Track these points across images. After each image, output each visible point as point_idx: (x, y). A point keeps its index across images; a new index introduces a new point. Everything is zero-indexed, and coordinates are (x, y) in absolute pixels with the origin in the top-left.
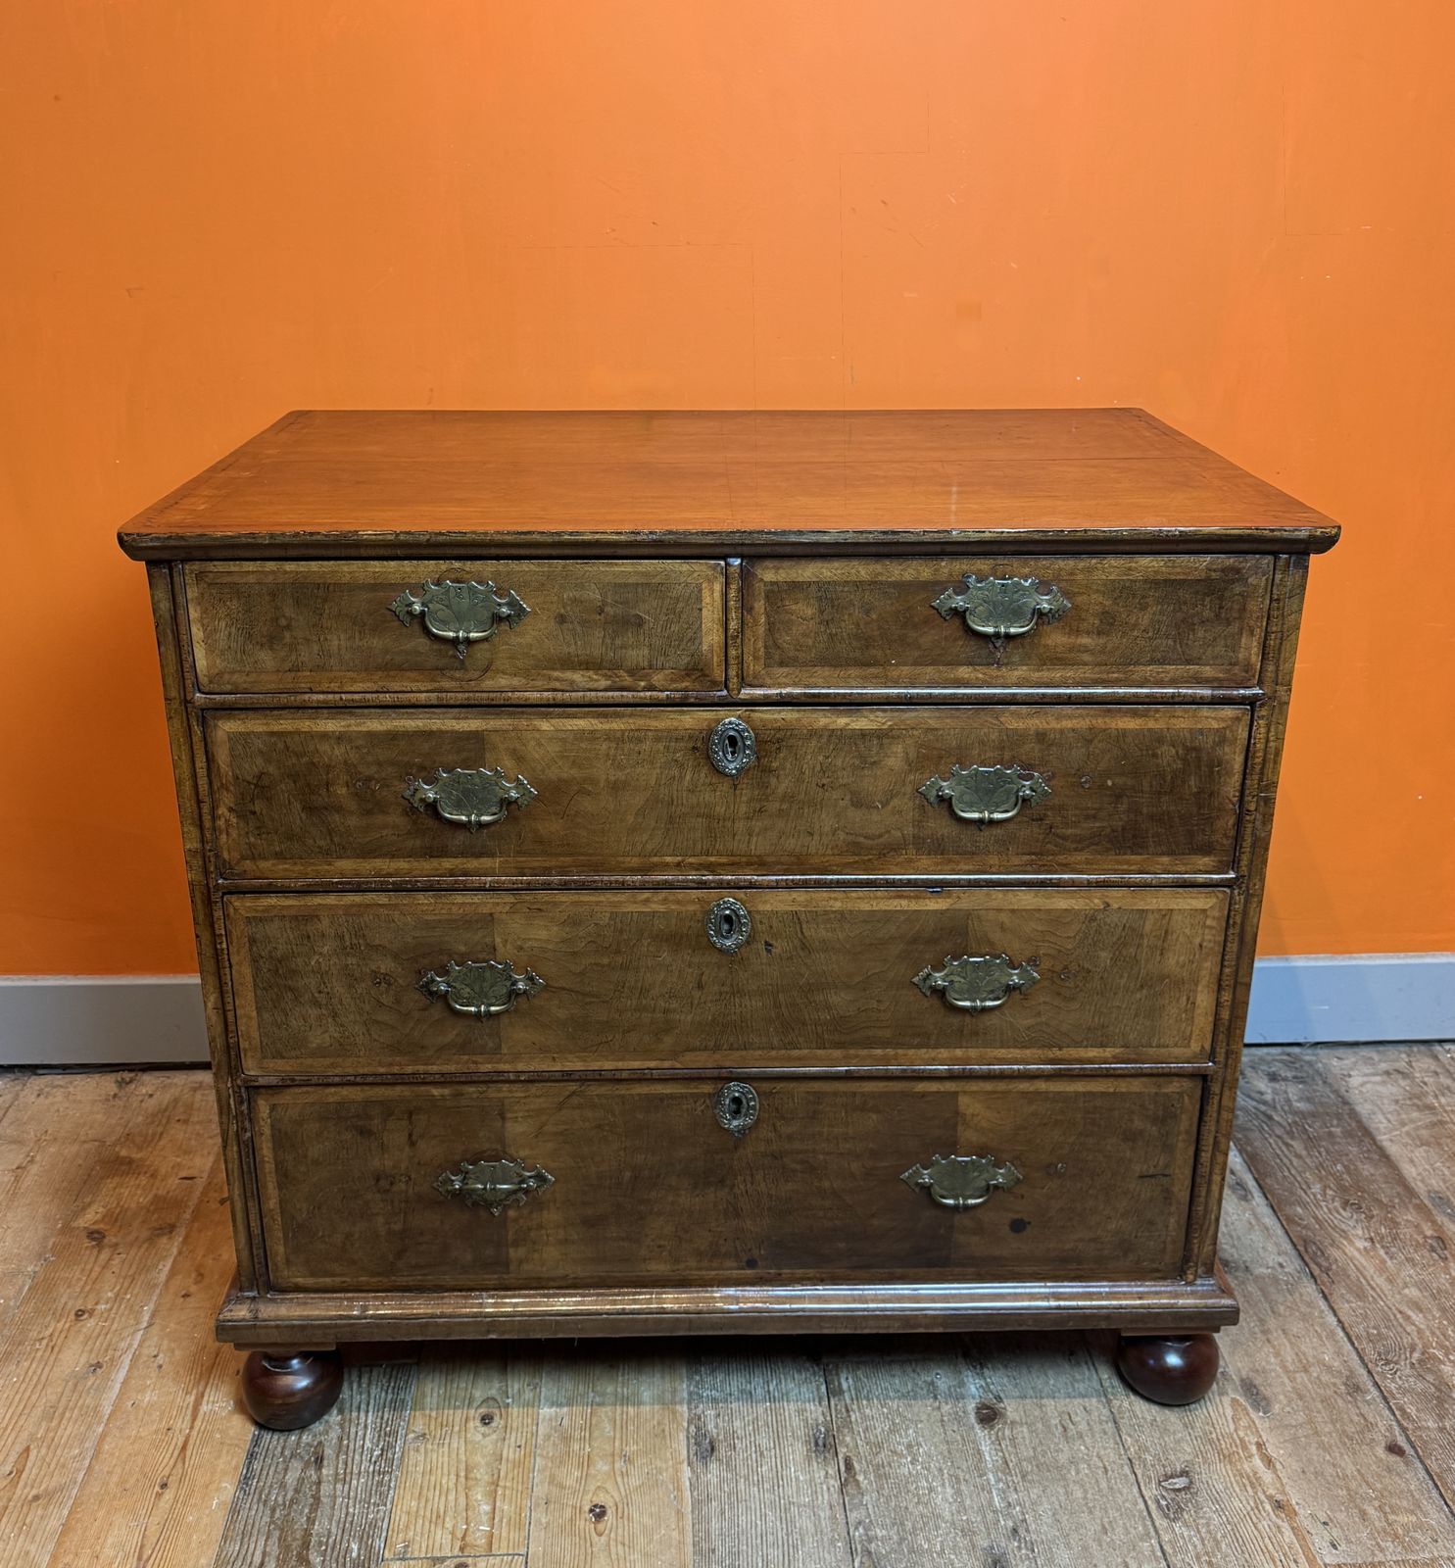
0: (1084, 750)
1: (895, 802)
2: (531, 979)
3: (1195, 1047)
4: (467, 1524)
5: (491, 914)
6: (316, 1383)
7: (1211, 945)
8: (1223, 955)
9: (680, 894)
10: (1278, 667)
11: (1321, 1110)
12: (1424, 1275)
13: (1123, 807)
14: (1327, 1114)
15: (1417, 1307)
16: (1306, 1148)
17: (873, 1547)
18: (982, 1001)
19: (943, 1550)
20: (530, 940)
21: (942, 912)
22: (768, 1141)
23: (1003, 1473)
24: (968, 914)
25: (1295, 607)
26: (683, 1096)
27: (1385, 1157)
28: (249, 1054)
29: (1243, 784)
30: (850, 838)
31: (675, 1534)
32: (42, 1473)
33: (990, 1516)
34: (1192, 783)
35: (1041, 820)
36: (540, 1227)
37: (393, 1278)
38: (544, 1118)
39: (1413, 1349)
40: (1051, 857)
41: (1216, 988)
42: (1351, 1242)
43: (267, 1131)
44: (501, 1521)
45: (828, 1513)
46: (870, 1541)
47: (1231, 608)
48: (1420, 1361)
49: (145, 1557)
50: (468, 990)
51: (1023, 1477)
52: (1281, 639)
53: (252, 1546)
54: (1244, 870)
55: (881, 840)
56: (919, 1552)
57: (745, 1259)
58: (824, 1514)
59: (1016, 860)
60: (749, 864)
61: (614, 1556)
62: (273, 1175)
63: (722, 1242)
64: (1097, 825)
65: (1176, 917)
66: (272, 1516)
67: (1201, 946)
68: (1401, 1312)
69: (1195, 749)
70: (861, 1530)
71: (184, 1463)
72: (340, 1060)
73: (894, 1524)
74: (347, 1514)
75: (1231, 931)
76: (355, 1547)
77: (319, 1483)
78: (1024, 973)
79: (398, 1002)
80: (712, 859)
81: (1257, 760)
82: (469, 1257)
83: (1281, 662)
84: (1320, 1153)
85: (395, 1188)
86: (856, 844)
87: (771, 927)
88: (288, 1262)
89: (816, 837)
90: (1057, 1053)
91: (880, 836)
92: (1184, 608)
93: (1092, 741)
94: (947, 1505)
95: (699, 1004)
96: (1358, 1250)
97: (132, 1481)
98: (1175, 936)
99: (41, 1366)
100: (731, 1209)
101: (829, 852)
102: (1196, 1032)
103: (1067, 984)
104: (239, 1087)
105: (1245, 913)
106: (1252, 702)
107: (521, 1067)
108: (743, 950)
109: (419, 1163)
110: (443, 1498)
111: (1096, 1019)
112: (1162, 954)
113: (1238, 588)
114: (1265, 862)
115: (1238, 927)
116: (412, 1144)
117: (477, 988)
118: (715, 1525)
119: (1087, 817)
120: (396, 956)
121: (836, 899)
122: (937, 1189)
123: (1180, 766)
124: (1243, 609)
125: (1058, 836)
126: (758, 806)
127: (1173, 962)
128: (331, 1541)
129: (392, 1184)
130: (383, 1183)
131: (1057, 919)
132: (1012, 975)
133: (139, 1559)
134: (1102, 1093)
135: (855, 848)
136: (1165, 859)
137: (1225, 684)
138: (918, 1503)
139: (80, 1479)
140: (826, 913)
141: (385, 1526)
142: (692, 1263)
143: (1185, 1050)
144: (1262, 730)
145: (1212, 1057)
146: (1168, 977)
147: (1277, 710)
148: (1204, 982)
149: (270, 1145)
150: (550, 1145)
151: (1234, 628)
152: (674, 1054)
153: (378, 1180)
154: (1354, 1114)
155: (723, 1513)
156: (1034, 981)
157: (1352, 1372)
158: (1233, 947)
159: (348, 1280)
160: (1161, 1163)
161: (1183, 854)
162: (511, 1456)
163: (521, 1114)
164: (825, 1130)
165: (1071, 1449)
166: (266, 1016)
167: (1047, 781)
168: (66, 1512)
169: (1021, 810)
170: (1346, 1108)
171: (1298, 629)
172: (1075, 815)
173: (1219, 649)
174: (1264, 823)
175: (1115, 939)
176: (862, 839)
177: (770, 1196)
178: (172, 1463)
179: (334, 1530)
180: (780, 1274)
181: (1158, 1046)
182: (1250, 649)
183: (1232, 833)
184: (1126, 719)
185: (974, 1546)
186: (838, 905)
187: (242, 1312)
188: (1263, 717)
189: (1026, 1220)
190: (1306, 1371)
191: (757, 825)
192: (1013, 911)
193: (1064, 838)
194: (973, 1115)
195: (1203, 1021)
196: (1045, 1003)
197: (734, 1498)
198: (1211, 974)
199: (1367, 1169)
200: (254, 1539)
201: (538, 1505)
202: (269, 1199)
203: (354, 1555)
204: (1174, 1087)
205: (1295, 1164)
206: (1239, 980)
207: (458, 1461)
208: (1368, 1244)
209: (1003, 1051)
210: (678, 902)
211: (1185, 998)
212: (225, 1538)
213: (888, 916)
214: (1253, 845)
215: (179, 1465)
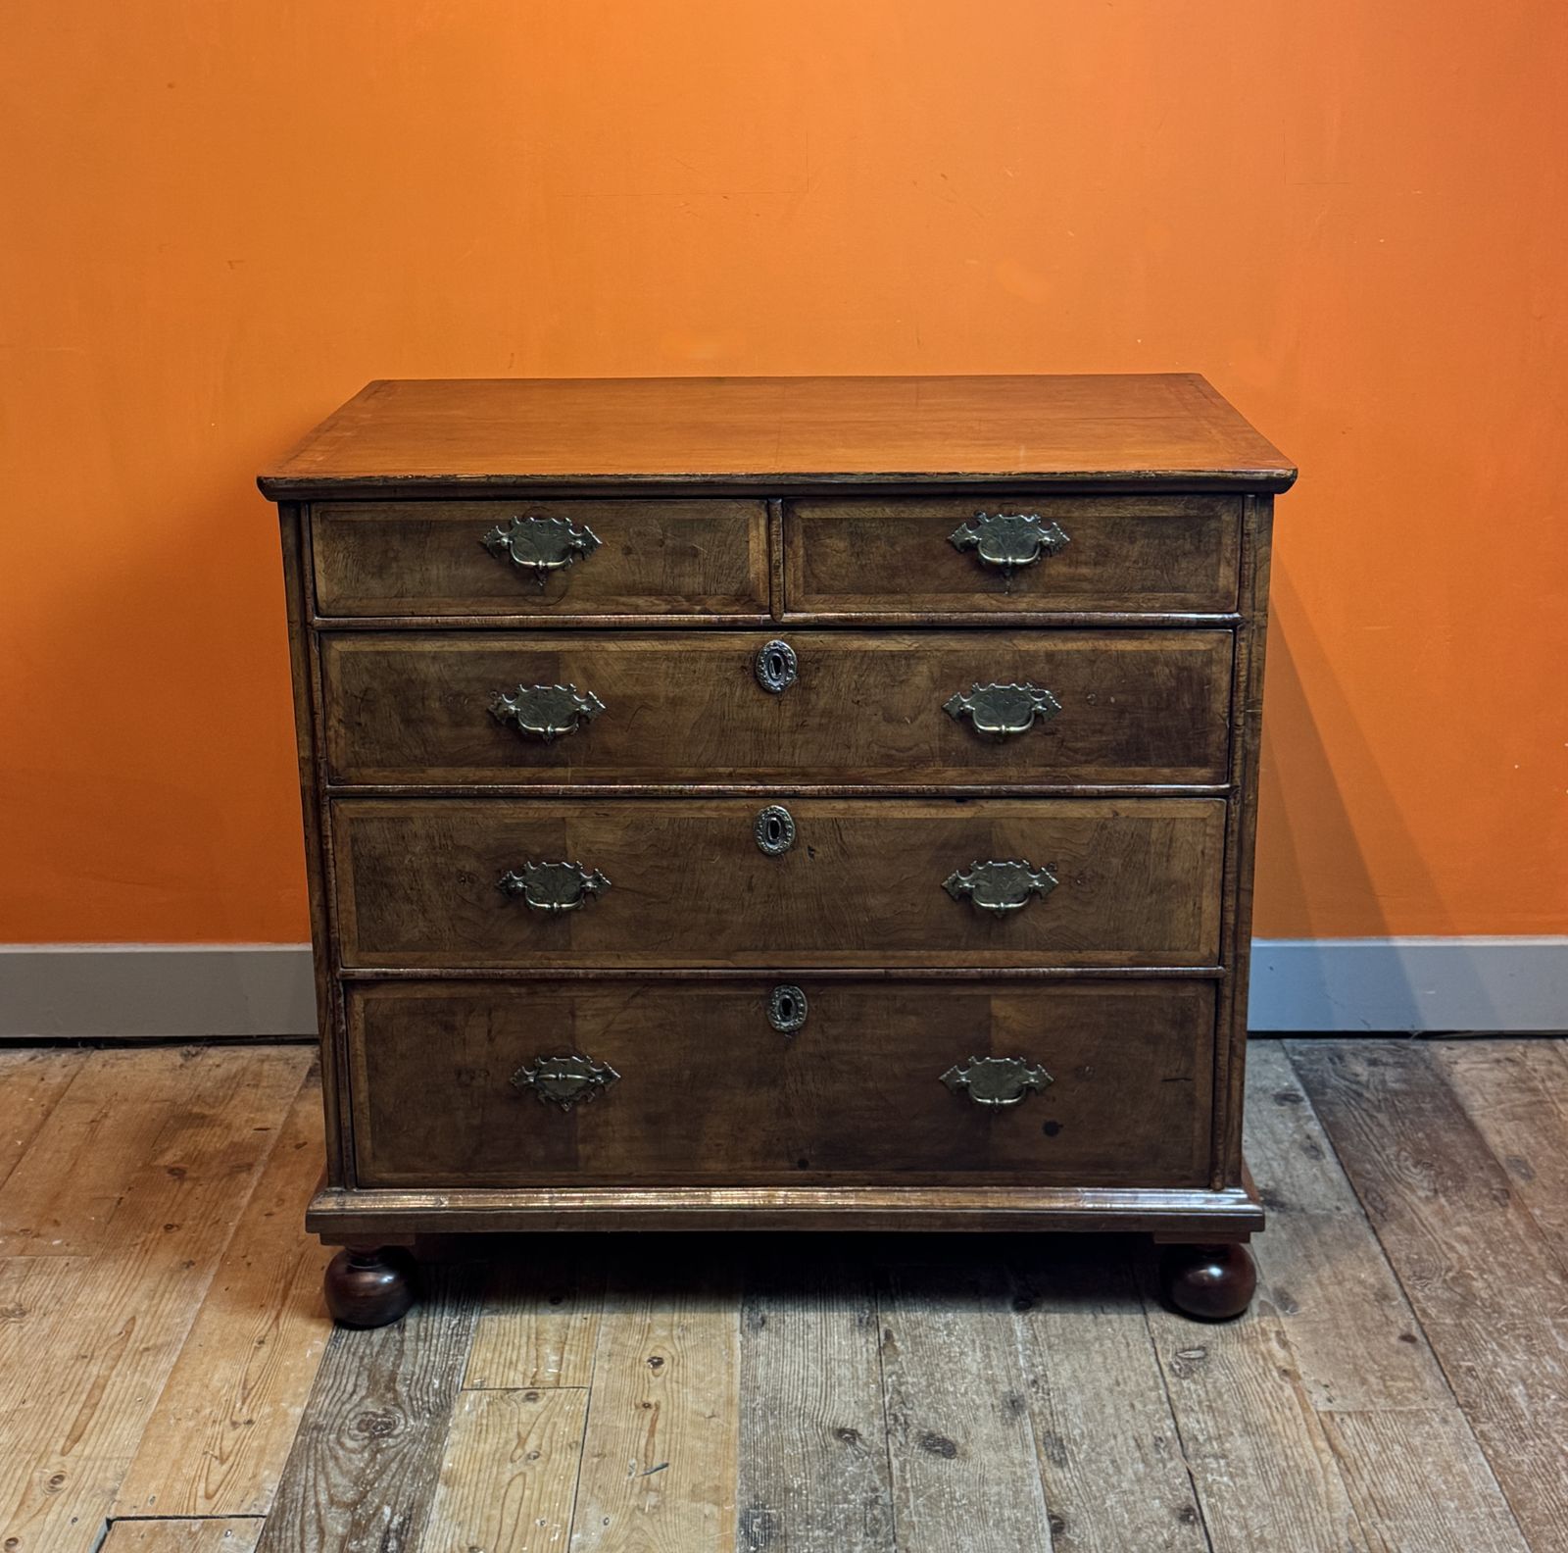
0: (1088, 670)
1: (922, 717)
2: (597, 880)
3: (1204, 951)
4: (537, 1367)
5: (563, 819)
6: (395, 1280)
7: (1212, 852)
8: (1224, 862)
9: (732, 803)
10: (1254, 594)
11: (1416, 1089)
12: (1481, 1218)
13: (1126, 722)
14: (1422, 1093)
15: (1466, 1241)
16: (1390, 1120)
17: (903, 1389)
18: (1006, 903)
19: (966, 1393)
20: (596, 842)
21: (968, 820)
22: (816, 1042)
23: (1031, 1344)
24: (991, 822)
25: (1264, 541)
26: (737, 998)
27: (1471, 1127)
28: (348, 948)
29: (1231, 701)
30: (883, 751)
31: (725, 1377)
32: (150, 1334)
33: (1014, 1372)
34: (1186, 699)
35: (1053, 734)
36: (607, 1123)
37: (471, 1174)
38: (610, 1017)
39: (1449, 1269)
40: (1064, 769)
41: (1219, 893)
42: (1413, 1191)
43: (361, 1025)
44: (568, 1366)
45: (865, 1366)
46: (901, 1384)
47: (1209, 542)
48: (1453, 1279)
49: (249, 1387)
50: (542, 889)
51: (1050, 1348)
52: (1255, 570)
53: (344, 1381)
54: (1238, 781)
55: (911, 752)
56: (946, 1392)
57: (797, 1159)
58: (861, 1368)
59: (1032, 772)
60: (792, 775)
61: (669, 1389)
62: (365, 1068)
63: (774, 1141)
64: (1104, 738)
65: (1179, 826)
66: (361, 1362)
67: (1203, 853)
68: (1446, 1243)
69: (1185, 669)
70: (894, 1378)
71: (278, 1328)
72: (428, 954)
73: (923, 1375)
74: (429, 1361)
75: (1230, 839)
76: (436, 1382)
77: (402, 1341)
78: (1043, 879)
79: (480, 899)
80: (761, 770)
81: (1241, 679)
82: (541, 1153)
83: (1257, 590)
84: (1404, 1124)
85: (474, 1083)
86: (890, 756)
87: (813, 833)
88: (374, 1156)
89: (853, 750)
90: (1076, 956)
91: (910, 749)
92: (1168, 541)
93: (1094, 662)
94: (975, 1364)
95: (749, 905)
96: (1420, 1198)
97: (232, 1339)
98: (1179, 844)
99: (137, 1264)
100: (783, 1109)
101: (865, 763)
102: (1204, 937)
103: (1083, 889)
104: (337, 981)
105: (1242, 822)
106: (1233, 625)
107: (589, 963)
108: (788, 854)
109: (497, 1059)
110: (515, 1352)
111: (1112, 923)
112: (1168, 861)
113: (1213, 524)
114: (1257, 774)
115: (1236, 835)
116: (491, 1040)
117: (550, 888)
118: (761, 1372)
119: (1094, 732)
120: (478, 856)
121: (871, 808)
122: (972, 1090)
123: (1174, 684)
124: (1219, 543)
125: (1070, 749)
126: (800, 721)
127: (1179, 867)
128: (415, 1378)
129: (472, 1078)
130: (464, 1078)
131: (1072, 826)
132: (1033, 879)
133: (244, 1388)
134: (1123, 996)
135: (888, 760)
136: (1166, 771)
137: (1209, 609)
138: (950, 1361)
139: (184, 1337)
140: (863, 820)
141: (463, 1368)
142: (748, 1164)
143: (1196, 953)
144: (1244, 651)
145: (1221, 961)
146: (1175, 882)
147: (1256, 634)
148: (1208, 888)
149: (363, 1039)
150: (616, 1043)
151: (1213, 559)
152: (728, 955)
153: (459, 1074)
154: (1450, 1093)
155: (769, 1364)
156: (1054, 886)
157: (1384, 1286)
158: (1233, 853)
159: (429, 1175)
160: (1182, 1067)
161: (1183, 766)
162: (578, 1325)
163: (590, 1013)
164: (869, 1031)
165: (1098, 1331)
166: (363, 911)
167: (1058, 698)
168: (174, 1359)
169: (1033, 725)
170: (1443, 1088)
171: (1269, 560)
172: (1084, 730)
173: (1201, 578)
174: (1253, 738)
175: (1124, 846)
176: (893, 752)
177: (818, 1096)
178: (268, 1326)
179: (417, 1371)
180: (829, 1176)
181: (1170, 950)
182: (1226, 577)
183: (1225, 746)
184: (1124, 642)
185: (995, 1391)
186: (873, 813)
187: (329, 1204)
188: (1243, 639)
189: (1060, 1123)
190: (1340, 1283)
191: (800, 738)
192: (1031, 819)
193: (1076, 751)
194: (1005, 1018)
195: (1211, 925)
196: (1064, 907)
197: (780, 1355)
198: (1214, 879)
199: (1448, 1137)
200: (345, 1376)
201: (601, 1356)
202: (360, 1092)
203: (436, 1386)
204: (1189, 991)
205: (1375, 1131)
206: (1242, 886)
207: (530, 1328)
208: (1430, 1194)
209: (1028, 953)
210: (729, 809)
211: (1191, 903)
212: (320, 1375)
213: (919, 824)
214: (1245, 758)
215: (274, 1329)
